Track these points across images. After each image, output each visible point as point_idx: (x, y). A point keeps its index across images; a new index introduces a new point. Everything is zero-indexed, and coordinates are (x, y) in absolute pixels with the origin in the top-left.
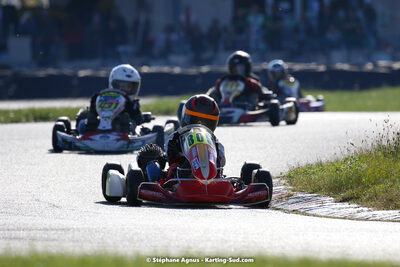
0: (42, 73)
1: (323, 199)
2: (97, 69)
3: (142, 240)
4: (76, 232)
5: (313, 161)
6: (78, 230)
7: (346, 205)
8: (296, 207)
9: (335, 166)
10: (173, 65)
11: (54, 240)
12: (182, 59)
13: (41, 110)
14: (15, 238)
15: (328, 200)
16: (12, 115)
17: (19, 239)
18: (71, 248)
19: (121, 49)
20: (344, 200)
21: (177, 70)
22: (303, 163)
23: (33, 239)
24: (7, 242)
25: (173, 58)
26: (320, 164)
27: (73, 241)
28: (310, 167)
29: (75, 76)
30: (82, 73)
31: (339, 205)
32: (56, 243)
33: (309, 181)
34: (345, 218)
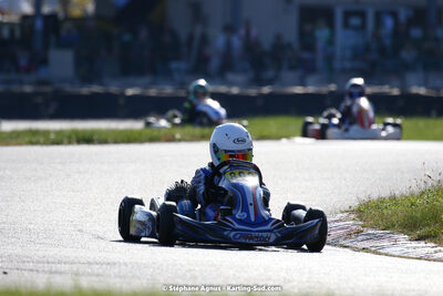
0: (85, 90)
1: (396, 236)
2: (146, 87)
3: (196, 278)
4: (123, 267)
5: (385, 194)
6: (125, 264)
7: (422, 244)
8: (366, 244)
9: (410, 201)
10: (231, 84)
11: (98, 275)
12: (240, 78)
13: (85, 131)
14: (56, 272)
15: (403, 238)
16: (52, 136)
17: (61, 273)
18: (118, 285)
19: (174, 65)
20: (419, 239)
21: (235, 90)
22: (375, 196)
23: (77, 274)
24: (46, 276)
25: (231, 77)
26: (393, 198)
27: (120, 277)
28: (382, 200)
29: (122, 95)
30: (130, 92)
31: (414, 244)
32: (102, 278)
33: (382, 217)
34: (420, 259)
